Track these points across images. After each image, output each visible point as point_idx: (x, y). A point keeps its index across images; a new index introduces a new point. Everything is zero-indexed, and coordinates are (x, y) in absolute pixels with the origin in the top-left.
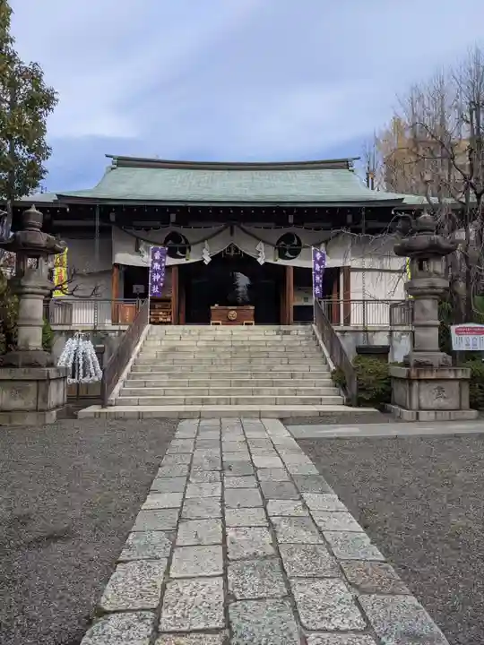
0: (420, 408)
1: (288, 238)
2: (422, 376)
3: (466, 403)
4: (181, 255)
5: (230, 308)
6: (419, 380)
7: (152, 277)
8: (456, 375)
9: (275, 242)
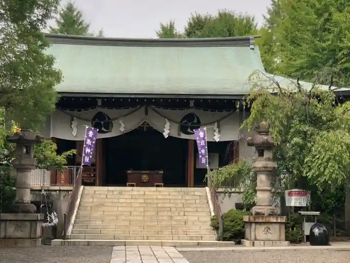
0: (256, 239)
1: (190, 117)
2: (257, 221)
3: (283, 237)
4: (105, 130)
5: (143, 172)
6: (256, 223)
7: (85, 150)
8: (277, 220)
9: (179, 120)
